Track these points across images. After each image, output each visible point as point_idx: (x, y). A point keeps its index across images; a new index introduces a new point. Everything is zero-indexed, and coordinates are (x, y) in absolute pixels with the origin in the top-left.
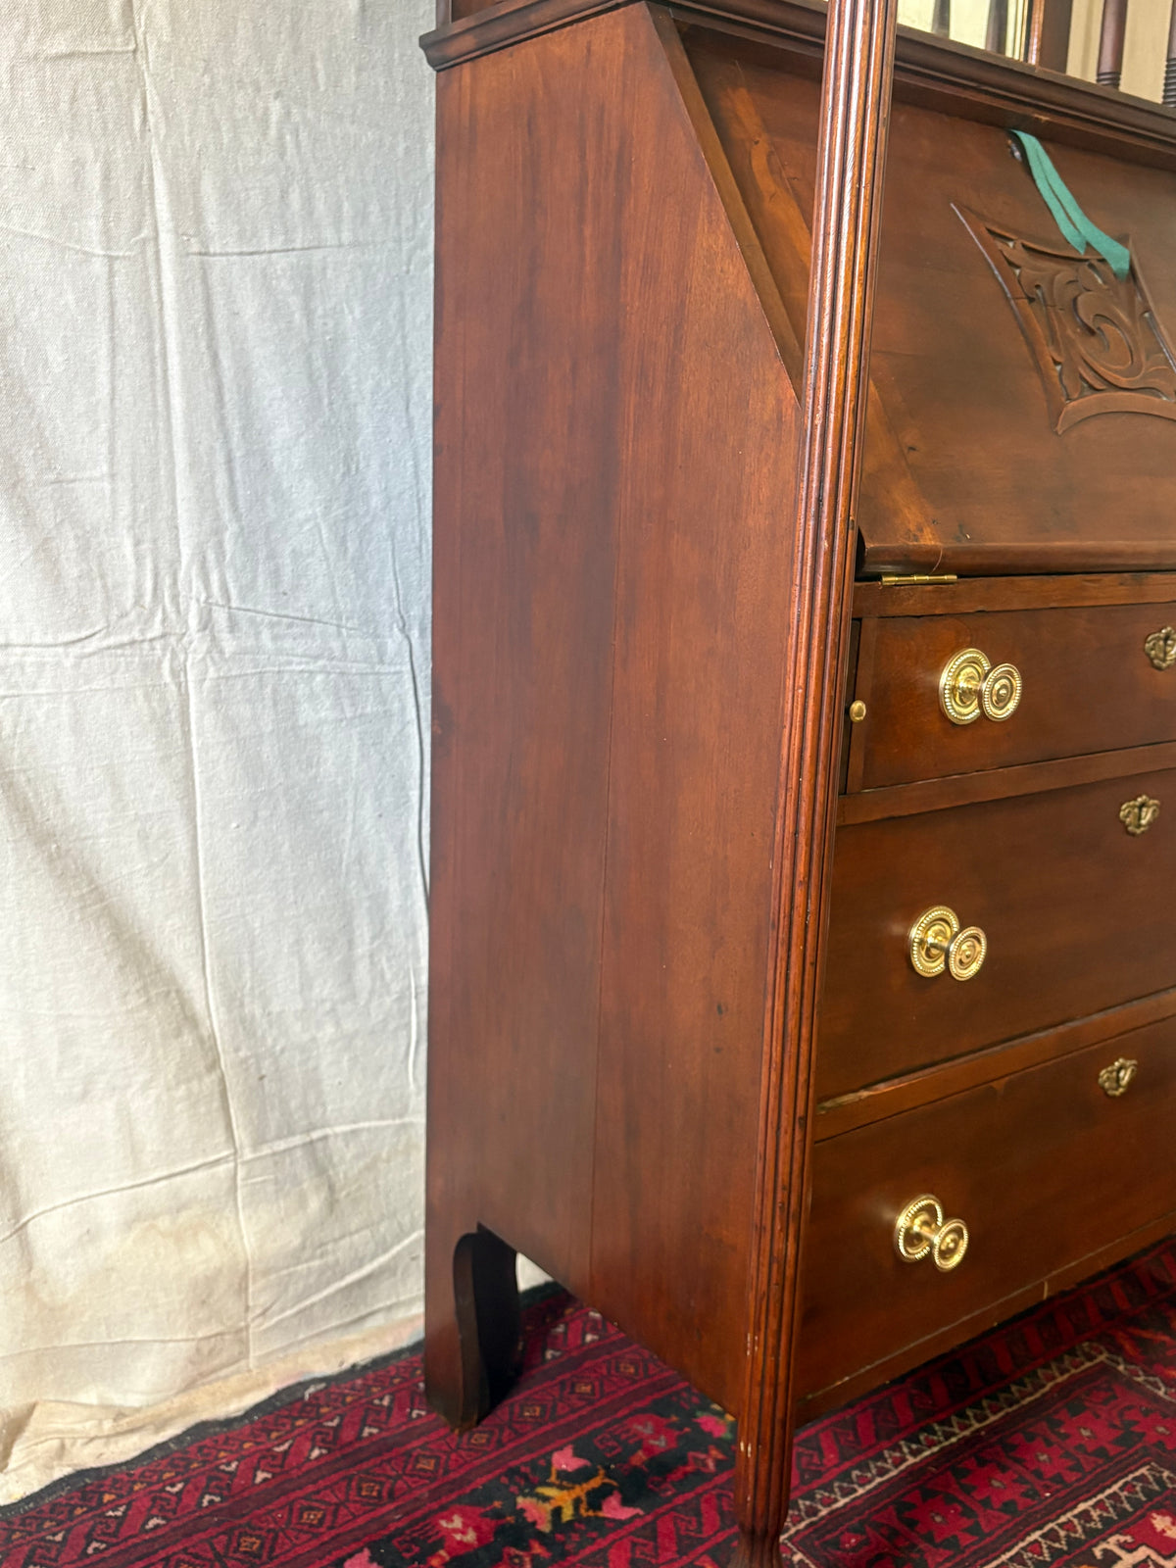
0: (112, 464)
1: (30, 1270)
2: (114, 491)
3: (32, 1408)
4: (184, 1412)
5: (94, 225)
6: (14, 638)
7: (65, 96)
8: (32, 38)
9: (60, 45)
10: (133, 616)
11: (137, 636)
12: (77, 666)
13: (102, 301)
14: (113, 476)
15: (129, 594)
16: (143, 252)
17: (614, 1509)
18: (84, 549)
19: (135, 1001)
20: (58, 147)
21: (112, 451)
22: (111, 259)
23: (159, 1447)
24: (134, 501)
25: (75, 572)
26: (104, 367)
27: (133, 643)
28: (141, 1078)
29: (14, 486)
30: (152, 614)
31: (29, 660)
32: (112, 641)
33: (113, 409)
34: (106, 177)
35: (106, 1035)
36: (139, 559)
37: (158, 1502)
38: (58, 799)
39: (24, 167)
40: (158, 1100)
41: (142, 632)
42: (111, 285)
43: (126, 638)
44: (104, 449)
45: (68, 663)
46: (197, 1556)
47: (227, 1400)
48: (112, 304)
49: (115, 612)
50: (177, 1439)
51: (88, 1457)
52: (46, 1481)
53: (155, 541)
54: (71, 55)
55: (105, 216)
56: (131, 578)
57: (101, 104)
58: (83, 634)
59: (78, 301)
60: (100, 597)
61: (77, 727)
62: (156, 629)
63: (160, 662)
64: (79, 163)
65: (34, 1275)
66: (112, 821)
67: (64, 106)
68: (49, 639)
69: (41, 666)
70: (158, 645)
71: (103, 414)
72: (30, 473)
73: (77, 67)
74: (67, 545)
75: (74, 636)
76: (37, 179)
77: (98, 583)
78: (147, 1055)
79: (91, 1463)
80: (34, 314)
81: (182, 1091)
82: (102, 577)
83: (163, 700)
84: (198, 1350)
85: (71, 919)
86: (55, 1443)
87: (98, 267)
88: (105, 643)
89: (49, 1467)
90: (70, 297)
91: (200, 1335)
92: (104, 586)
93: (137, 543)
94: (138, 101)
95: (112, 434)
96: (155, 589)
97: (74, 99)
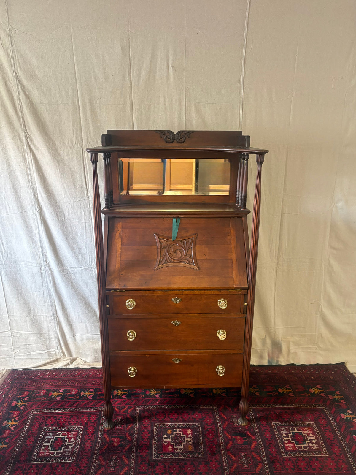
0: (86, 246)
1: (75, 341)
2: (86, 250)
3: (77, 358)
4: (92, 365)
5: (83, 219)
6: (74, 267)
7: (79, 205)
8: (75, 199)
9: (79, 199)
10: (89, 265)
11: (89, 267)
12: (81, 270)
13: (84, 228)
14: (86, 248)
15: (88, 262)
16: (90, 221)
17: (124, 397)
18: (82, 257)
19: (87, 312)
20: (79, 211)
21: (86, 245)
22: (85, 223)
23: (88, 368)
24: (89, 251)
25: (81, 259)
26: (85, 235)
27: (89, 268)
28: (87, 322)
29: (73, 250)
30: (91, 264)
31: (76, 269)
32: (86, 268)
33: (86, 240)
34: (85, 213)
35: (83, 316)
36: (90, 258)
37: (81, 374)
38: (79, 286)
39: (75, 213)
40: (90, 325)
41: (90, 267)
42: (86, 226)
43: (88, 267)
44: (85, 245)
45: (80, 270)
46: (79, 382)
47: (98, 365)
48: (86, 228)
49: (86, 264)
50: (90, 368)
51: (81, 366)
52: (74, 367)
53: (92, 255)
54: (80, 200)
55: (85, 218)
56: (89, 260)
57: (84, 205)
58: (82, 267)
59: (82, 228)
60: (84, 262)
61: (81, 278)
62: (92, 266)
63: (92, 270)
64: (81, 213)
65: (76, 342)
66: (86, 289)
67: (79, 206)
68: (78, 267)
69: (77, 270)
70: (92, 268)
71: (85, 241)
72: (75, 248)
73: (81, 201)
74: (80, 256)
75: (81, 267)
76: (76, 214)
77: (84, 261)
78: (88, 319)
79: (81, 367)
80: (76, 230)
81: (93, 324)
82: (85, 260)
83: (93, 275)
84: (95, 358)
85: (79, 301)
86: (77, 363)
87: (84, 224)
88: (85, 268)
89: (75, 366)
90: (81, 227)
91: (95, 356)
92: (85, 261)
93: (89, 256)
94: (89, 204)
95: (86, 243)
96: (92, 261)
97: (80, 205)
